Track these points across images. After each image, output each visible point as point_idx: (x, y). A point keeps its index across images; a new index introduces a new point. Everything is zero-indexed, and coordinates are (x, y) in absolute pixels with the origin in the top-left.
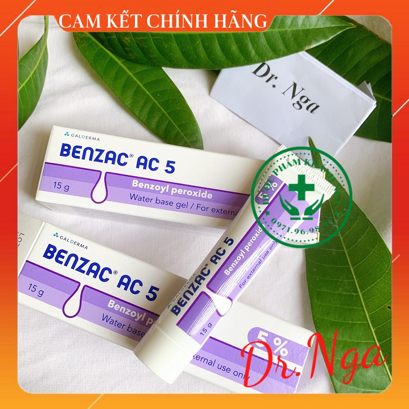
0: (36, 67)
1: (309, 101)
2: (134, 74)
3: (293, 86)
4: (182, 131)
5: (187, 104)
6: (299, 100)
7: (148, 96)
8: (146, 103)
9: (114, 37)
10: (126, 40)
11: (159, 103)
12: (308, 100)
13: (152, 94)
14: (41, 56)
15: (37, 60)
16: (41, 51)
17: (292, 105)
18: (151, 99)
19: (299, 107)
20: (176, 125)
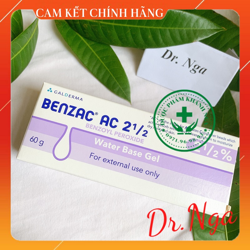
0: (31, 38)
4: (118, 82)
5: (121, 65)
7: (98, 59)
8: (97, 64)
10: (85, 26)
14: (34, 32)
15: (32, 33)
16: (34, 28)
18: (100, 61)
20: (114, 78)
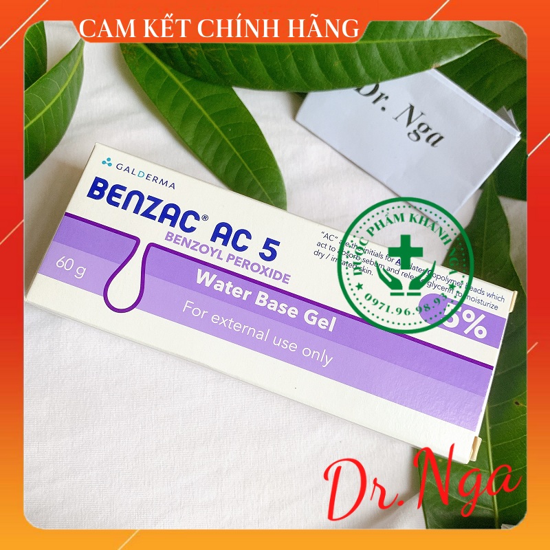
1: (429, 131)
2: (199, 101)
3: (409, 110)
4: (259, 179)
5: (266, 143)
6: (416, 128)
7: (216, 130)
8: (212, 140)
9: (177, 47)
10: (192, 52)
11: (230, 141)
12: (428, 129)
13: (221, 129)
17: (406, 135)
18: (220, 135)
19: (415, 138)
20: (251, 171)
